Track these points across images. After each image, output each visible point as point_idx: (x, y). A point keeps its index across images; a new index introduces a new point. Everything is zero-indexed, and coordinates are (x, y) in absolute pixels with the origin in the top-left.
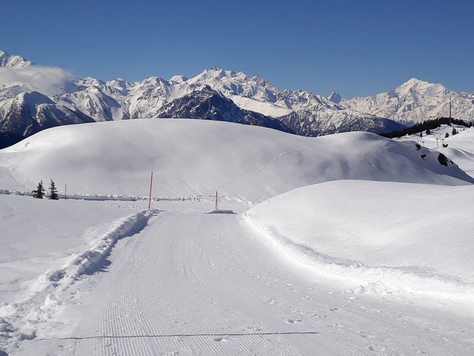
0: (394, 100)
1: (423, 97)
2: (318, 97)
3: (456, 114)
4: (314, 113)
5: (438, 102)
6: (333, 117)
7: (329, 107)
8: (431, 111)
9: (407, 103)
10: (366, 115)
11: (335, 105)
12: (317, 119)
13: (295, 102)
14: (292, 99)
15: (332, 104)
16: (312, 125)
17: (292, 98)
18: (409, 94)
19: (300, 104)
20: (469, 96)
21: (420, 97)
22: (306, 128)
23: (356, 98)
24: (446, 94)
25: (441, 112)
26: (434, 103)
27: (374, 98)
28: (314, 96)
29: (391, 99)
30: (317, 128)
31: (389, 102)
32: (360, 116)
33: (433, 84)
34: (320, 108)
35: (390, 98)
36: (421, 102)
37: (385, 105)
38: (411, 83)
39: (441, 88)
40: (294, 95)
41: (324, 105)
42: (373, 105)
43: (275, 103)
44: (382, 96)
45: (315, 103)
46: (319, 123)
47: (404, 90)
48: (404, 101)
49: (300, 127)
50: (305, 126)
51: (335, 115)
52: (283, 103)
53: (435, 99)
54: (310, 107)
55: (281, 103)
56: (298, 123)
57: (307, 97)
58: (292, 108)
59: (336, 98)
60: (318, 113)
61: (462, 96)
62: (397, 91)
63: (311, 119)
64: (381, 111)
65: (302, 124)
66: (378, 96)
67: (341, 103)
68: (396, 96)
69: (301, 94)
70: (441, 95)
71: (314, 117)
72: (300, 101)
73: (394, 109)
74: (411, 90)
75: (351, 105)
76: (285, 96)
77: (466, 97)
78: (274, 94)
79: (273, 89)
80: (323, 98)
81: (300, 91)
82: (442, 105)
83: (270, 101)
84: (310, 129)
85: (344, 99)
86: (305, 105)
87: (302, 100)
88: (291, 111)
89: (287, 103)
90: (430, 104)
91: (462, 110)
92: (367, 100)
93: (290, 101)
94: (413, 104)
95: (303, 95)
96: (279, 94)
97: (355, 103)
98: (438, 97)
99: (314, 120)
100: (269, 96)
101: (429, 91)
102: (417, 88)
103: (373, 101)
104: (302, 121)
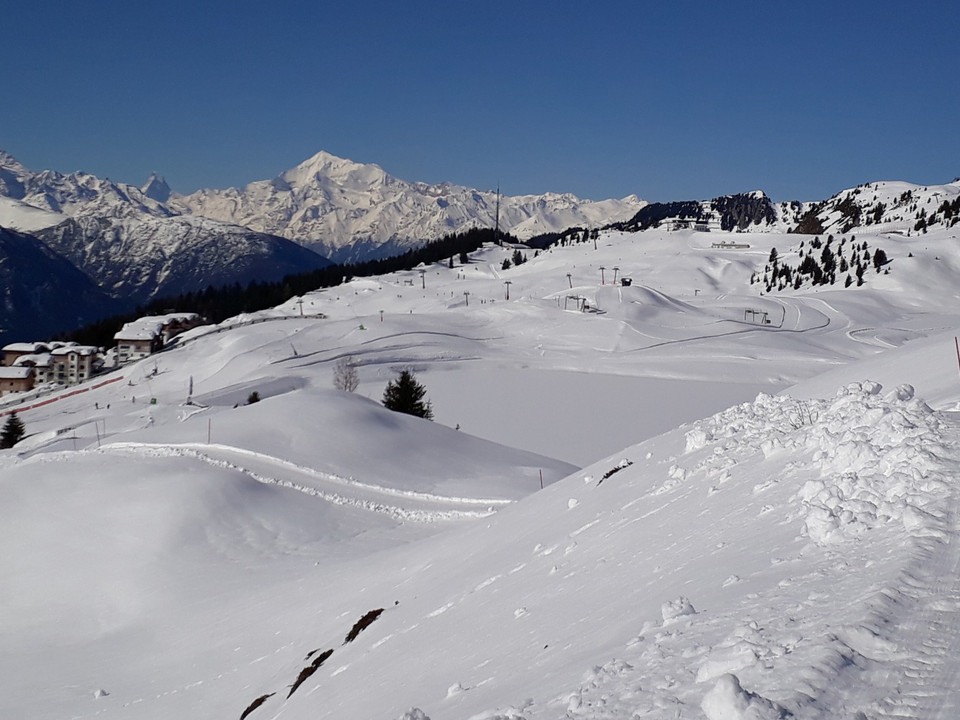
0: (283, 196)
1: (342, 192)
2: (122, 186)
3: (407, 226)
4: (115, 222)
5: (372, 202)
6: (159, 233)
7: (146, 210)
8: (359, 220)
9: (310, 202)
10: (230, 228)
11: (160, 207)
12: (124, 237)
13: (69, 199)
14: (62, 192)
15: (152, 205)
16: (113, 249)
17: (63, 189)
18: (315, 185)
19: (81, 203)
20: (432, 190)
21: (337, 190)
22: (97, 255)
23: (204, 192)
24: (387, 185)
25: (377, 223)
26: (364, 204)
27: (242, 191)
28: (112, 186)
29: (277, 196)
30: (123, 255)
31: (273, 200)
32: (217, 230)
33: (362, 165)
34: (126, 212)
35: (274, 192)
36: (338, 202)
37: (265, 208)
38: (319, 160)
39: (377, 174)
40: (68, 183)
41: (136, 205)
42: (239, 207)
43: (24, 200)
44: (259, 188)
45: (115, 202)
46: (129, 246)
47: (304, 175)
48: (305, 198)
49: (84, 253)
50: (95, 251)
51: (162, 229)
52: (42, 199)
53: (366, 196)
54: (103, 210)
55: (37, 199)
56: (81, 245)
57: (97, 188)
58: (61, 212)
59: (160, 191)
60: (125, 224)
61: (418, 190)
62: (289, 178)
63: (109, 237)
64: (257, 219)
65: (89, 247)
66: (251, 187)
67: (171, 202)
68: (288, 187)
69: (82, 181)
70: (377, 187)
71: (118, 231)
72: (80, 196)
73: (282, 216)
74: (318, 176)
75: (194, 206)
76: (45, 184)
77: (426, 192)
78: (20, 180)
79: (16, 168)
80: (132, 189)
81: (81, 174)
82: (380, 208)
83: (9, 195)
84: (107, 257)
85: (178, 194)
86: (92, 204)
87: (86, 193)
88: (61, 218)
89: (51, 200)
90: (356, 206)
91: (419, 217)
92: (227, 195)
93: (58, 197)
94: (323, 204)
95: (88, 182)
96: (31, 180)
97: (200, 202)
98: (370, 191)
99: (117, 239)
100: (7, 184)
101: (354, 177)
102: (331, 173)
103: (239, 199)
104: (90, 239)
